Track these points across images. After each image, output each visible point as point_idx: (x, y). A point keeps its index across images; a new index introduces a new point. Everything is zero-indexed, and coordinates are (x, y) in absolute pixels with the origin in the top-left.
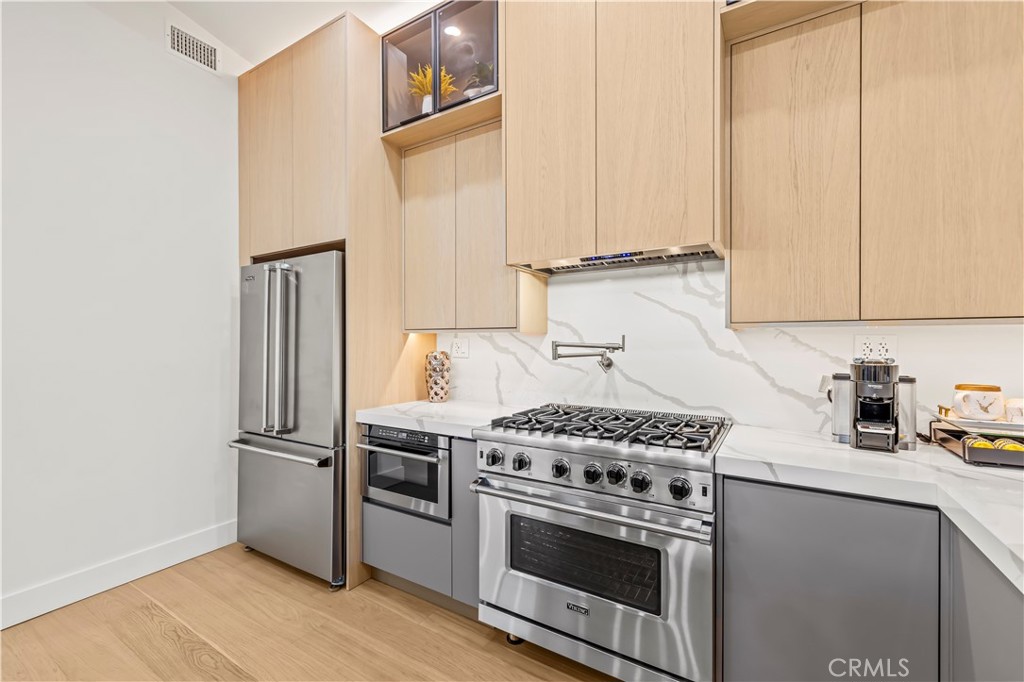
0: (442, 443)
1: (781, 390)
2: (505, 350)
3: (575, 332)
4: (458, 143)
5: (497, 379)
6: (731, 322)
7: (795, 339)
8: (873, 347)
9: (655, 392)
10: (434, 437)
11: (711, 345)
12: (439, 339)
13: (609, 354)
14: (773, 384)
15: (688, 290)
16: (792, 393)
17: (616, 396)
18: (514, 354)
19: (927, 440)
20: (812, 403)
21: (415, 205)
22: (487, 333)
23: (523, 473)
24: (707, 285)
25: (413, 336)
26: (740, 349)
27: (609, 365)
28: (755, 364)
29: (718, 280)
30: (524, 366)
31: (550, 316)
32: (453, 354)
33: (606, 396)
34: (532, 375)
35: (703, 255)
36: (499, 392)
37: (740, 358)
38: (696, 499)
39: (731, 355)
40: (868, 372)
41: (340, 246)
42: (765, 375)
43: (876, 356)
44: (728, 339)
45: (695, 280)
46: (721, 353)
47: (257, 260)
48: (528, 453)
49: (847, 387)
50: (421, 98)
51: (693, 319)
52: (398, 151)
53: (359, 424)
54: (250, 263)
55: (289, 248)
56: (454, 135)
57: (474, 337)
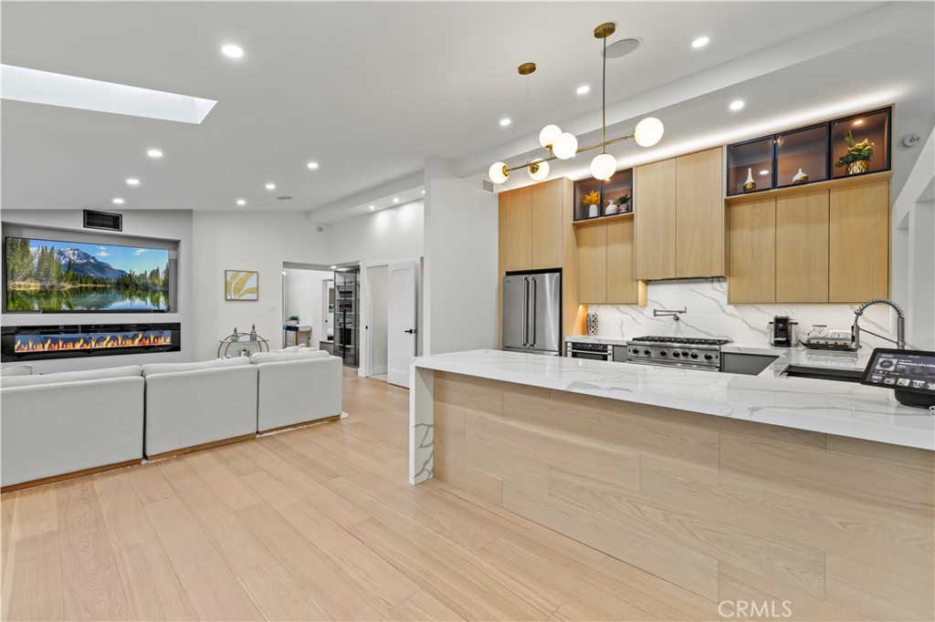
0: (610, 348)
1: (753, 329)
2: (626, 313)
3: (661, 305)
4: (609, 226)
5: (621, 326)
6: (729, 303)
7: (758, 309)
8: (782, 312)
9: (699, 331)
10: (605, 346)
11: (724, 311)
12: (589, 308)
13: (678, 314)
14: (750, 326)
15: (714, 289)
17: (681, 332)
18: (631, 316)
19: (805, 345)
21: (584, 251)
23: (648, 356)
24: (722, 287)
25: (581, 306)
27: (677, 319)
28: (742, 319)
29: (725, 285)
30: (635, 320)
31: (649, 298)
32: (600, 315)
33: (676, 332)
34: (639, 323)
35: (719, 279)
36: (622, 332)
37: (736, 316)
38: (714, 360)
39: (732, 315)
40: (778, 320)
41: (559, 270)
42: (747, 324)
43: (781, 315)
44: (731, 309)
45: (716, 285)
46: (728, 314)
47: (508, 274)
49: (773, 325)
50: (589, 205)
51: (716, 301)
52: (577, 227)
53: (566, 343)
54: (505, 274)
55: (530, 269)
56: (607, 222)
57: (609, 307)
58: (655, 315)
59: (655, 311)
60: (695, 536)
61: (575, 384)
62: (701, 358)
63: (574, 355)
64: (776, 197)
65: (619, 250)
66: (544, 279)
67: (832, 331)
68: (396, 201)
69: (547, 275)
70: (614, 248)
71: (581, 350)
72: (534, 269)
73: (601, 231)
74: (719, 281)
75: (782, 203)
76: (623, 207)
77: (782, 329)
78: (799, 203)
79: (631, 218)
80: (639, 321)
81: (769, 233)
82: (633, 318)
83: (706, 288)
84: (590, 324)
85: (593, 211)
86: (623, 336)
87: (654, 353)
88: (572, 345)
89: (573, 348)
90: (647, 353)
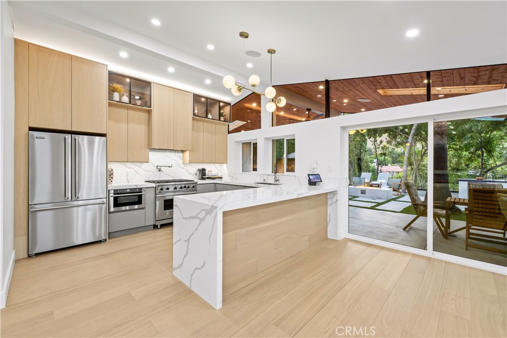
0: (144, 189)
2: (130, 168)
4: (129, 111)
7: (191, 165)
10: (140, 189)
11: (179, 166)
15: (176, 156)
16: (190, 174)
17: (162, 177)
18: (133, 169)
22: (123, 163)
24: (179, 155)
26: (184, 167)
27: (160, 171)
30: (136, 172)
33: (159, 177)
34: (139, 174)
36: (128, 180)
39: (182, 168)
40: (200, 170)
41: (105, 135)
43: (203, 168)
45: (177, 154)
51: (177, 162)
54: (28, 129)
55: (69, 129)
56: (128, 108)
59: (157, 166)
62: (191, 188)
64: (203, 121)
67: (214, 173)
70: (132, 126)
72: (74, 130)
75: (205, 124)
76: (138, 102)
77: (203, 172)
78: (209, 125)
79: (150, 111)
80: (139, 172)
82: (135, 170)
83: (172, 155)
84: (109, 176)
86: (128, 182)
87: (171, 189)
88: (113, 191)
89: (114, 194)
90: (168, 189)
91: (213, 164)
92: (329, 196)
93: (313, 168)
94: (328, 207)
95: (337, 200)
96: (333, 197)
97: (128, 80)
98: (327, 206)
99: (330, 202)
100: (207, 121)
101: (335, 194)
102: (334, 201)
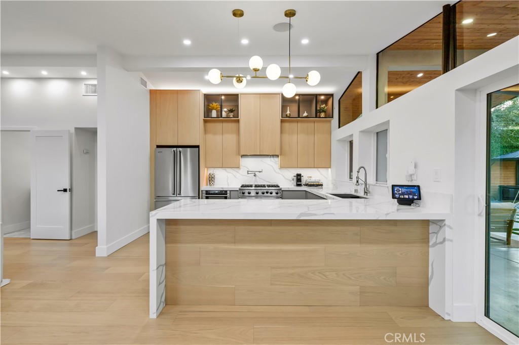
0: (228, 192)
3: (249, 168)
6: (281, 167)
7: (288, 170)
8: (299, 171)
9: (265, 180)
10: (226, 191)
12: (209, 170)
13: (256, 173)
14: (285, 178)
16: (287, 179)
17: (257, 182)
18: (232, 173)
19: (304, 185)
20: (291, 181)
23: (250, 195)
24: (274, 160)
25: (206, 169)
26: (280, 172)
27: (255, 175)
28: (283, 175)
32: (216, 174)
33: (255, 182)
34: (237, 178)
35: (277, 156)
36: (228, 183)
37: (281, 174)
38: (279, 194)
39: (279, 173)
41: (198, 147)
43: (299, 173)
45: (272, 159)
46: (276, 172)
48: (244, 191)
49: (296, 177)
50: (212, 110)
51: (272, 166)
52: (205, 121)
53: (202, 191)
54: (156, 147)
55: (176, 144)
56: (222, 121)
57: (220, 169)
58: (248, 173)
59: (248, 171)
60: (350, 279)
61: (302, 214)
62: (274, 194)
63: (207, 198)
64: (297, 122)
65: (230, 138)
66: (187, 151)
67: (314, 179)
68: (44, 73)
69: (189, 149)
70: (226, 136)
71: (209, 195)
72: (179, 144)
73: (219, 126)
74: (273, 157)
75: (299, 124)
76: (231, 115)
77: (299, 178)
78: (305, 125)
79: (238, 121)
80: (237, 177)
81: (295, 137)
82: (234, 175)
83: (268, 160)
84: (211, 179)
85: (214, 114)
86: (228, 185)
87: (253, 193)
88: (205, 192)
89: (206, 194)
90: (249, 193)
91: (316, 169)
92: (432, 228)
93: (411, 175)
94: (431, 249)
95: (444, 240)
96: (438, 231)
97: (223, 97)
98: (428, 247)
99: (432, 241)
100: (301, 121)
101: (441, 227)
102: (440, 240)
